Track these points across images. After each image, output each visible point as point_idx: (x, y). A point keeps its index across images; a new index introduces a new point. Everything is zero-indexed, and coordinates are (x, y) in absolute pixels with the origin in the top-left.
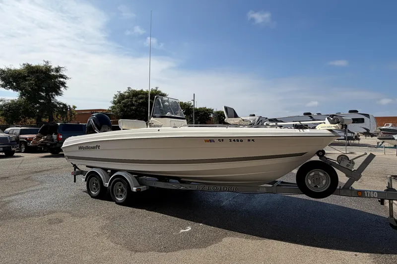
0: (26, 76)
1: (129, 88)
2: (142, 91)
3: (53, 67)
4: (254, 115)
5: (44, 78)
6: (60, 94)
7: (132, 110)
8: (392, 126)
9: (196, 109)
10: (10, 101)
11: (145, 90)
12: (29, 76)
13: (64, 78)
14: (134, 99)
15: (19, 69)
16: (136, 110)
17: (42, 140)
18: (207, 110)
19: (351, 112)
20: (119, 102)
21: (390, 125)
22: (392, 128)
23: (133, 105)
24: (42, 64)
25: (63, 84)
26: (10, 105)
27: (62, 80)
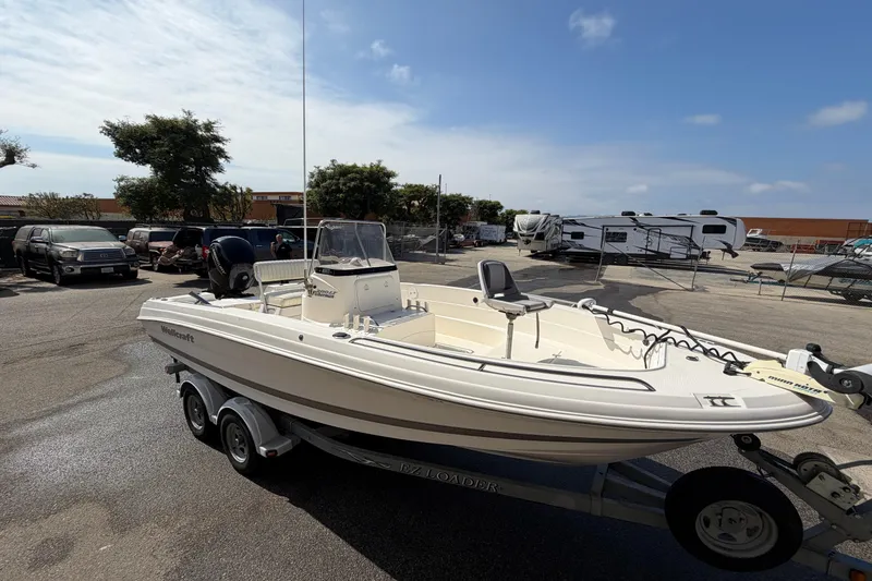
0: (153, 139)
1: (333, 161)
2: (355, 166)
3: (200, 123)
4: (538, 212)
5: (183, 141)
6: (221, 170)
7: (339, 199)
8: (761, 234)
9: (445, 197)
10: (135, 181)
11: (359, 165)
12: (159, 139)
13: (220, 142)
14: (342, 181)
15: (143, 124)
16: (345, 200)
17: (177, 256)
18: (463, 199)
19: (704, 213)
20: (318, 185)
21: (759, 231)
22: (760, 237)
23: (340, 191)
24: (180, 116)
25: (221, 153)
26: (138, 187)
27: (218, 145)
